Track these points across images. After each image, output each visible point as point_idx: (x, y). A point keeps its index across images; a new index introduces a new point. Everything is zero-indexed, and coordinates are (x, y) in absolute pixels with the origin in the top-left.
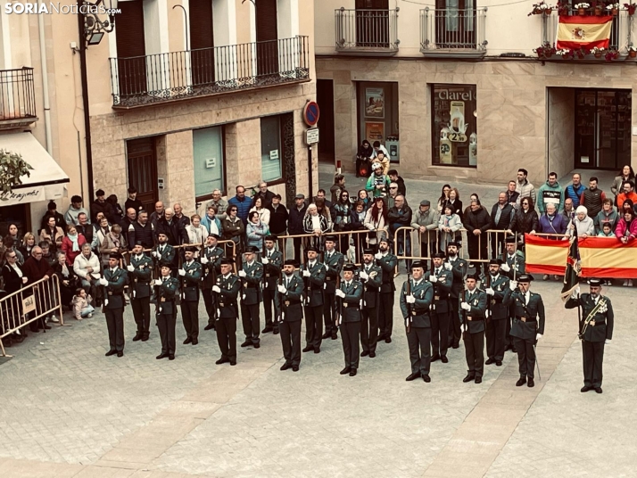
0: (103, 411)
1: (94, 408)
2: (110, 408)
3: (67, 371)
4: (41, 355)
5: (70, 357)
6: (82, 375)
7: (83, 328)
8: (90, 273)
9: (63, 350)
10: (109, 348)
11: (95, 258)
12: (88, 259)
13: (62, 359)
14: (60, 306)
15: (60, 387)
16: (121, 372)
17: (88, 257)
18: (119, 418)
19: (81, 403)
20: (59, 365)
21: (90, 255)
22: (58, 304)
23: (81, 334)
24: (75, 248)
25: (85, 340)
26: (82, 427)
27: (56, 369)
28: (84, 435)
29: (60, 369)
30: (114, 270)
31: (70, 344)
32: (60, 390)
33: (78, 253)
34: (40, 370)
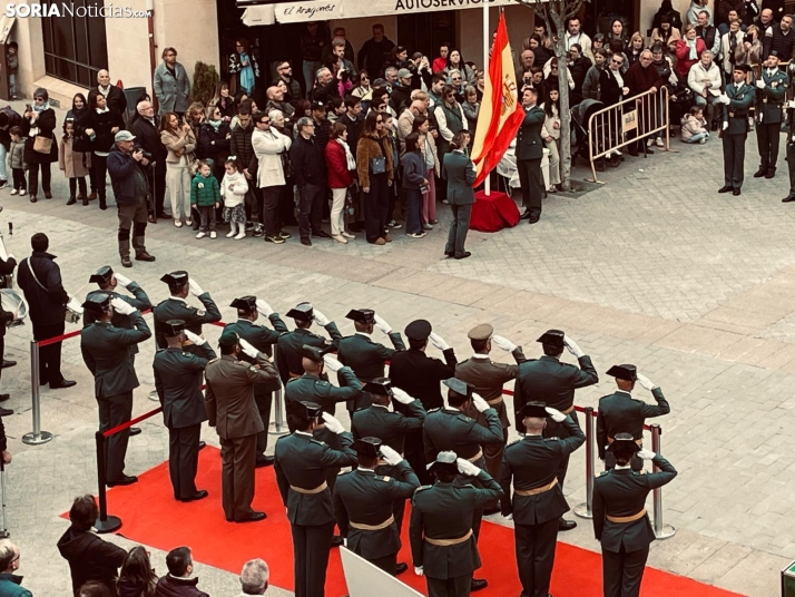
0: (710, 260)
1: (699, 255)
2: (719, 257)
3: (669, 206)
4: (639, 184)
5: (674, 189)
6: (688, 214)
7: (693, 156)
8: (707, 88)
9: (666, 181)
10: (723, 183)
11: (715, 69)
12: (707, 70)
13: (665, 192)
14: (666, 126)
15: (659, 225)
16: (736, 214)
17: (707, 67)
18: (729, 269)
19: (684, 248)
20: (661, 198)
21: (710, 64)
22: (665, 123)
23: (690, 162)
24: (693, 55)
25: (695, 171)
26: (682, 277)
27: (656, 203)
28: (684, 286)
29: (661, 203)
30: (740, 85)
31: (675, 174)
32: (659, 229)
33: (695, 61)
34: (637, 203)
